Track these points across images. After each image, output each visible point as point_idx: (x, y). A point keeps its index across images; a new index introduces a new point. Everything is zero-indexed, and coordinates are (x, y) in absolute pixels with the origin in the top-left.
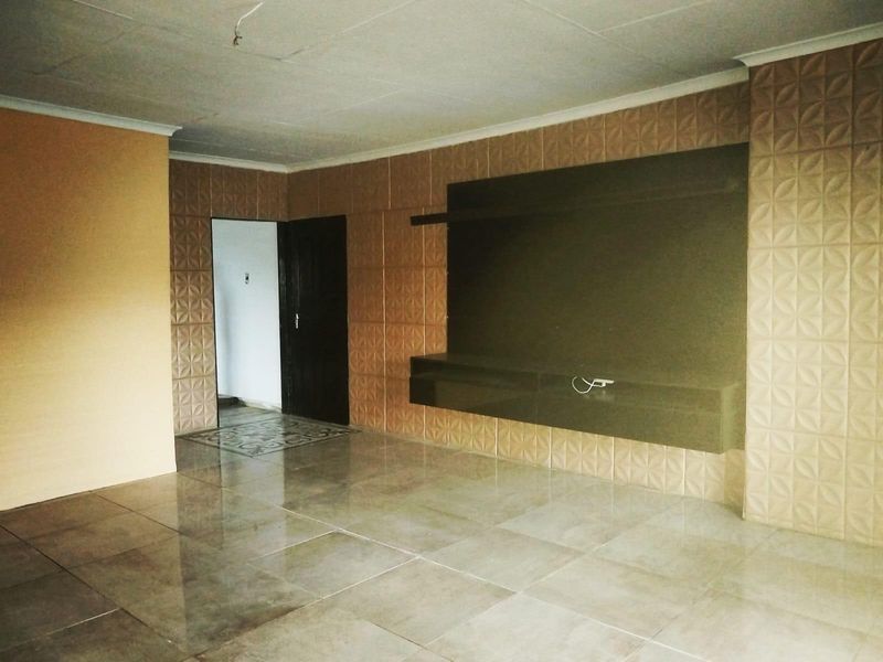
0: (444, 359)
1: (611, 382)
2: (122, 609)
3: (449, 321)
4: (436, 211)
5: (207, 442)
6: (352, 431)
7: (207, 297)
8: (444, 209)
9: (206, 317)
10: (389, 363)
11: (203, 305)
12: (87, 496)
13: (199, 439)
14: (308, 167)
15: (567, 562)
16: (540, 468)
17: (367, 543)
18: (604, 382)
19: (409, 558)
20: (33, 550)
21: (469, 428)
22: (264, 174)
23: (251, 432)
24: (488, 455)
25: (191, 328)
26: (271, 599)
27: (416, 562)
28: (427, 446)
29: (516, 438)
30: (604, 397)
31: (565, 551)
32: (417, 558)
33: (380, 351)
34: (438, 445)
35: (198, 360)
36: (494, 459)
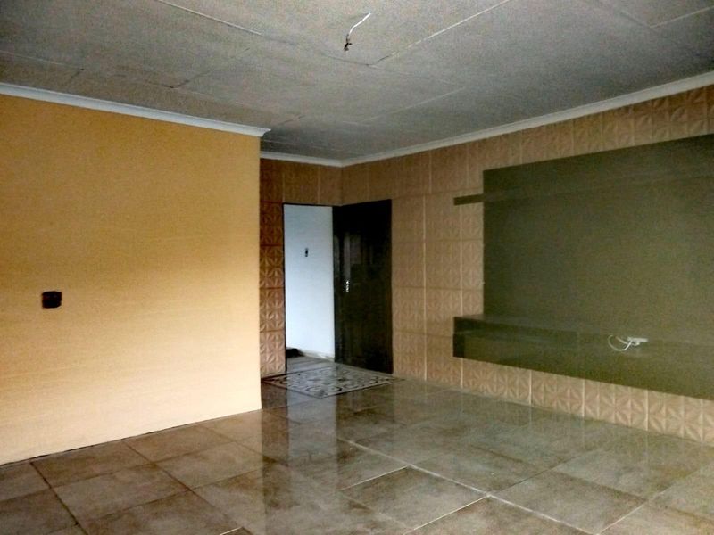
0: (481, 319)
1: (644, 340)
2: (243, 529)
3: (485, 286)
4: (472, 193)
5: (278, 384)
6: (396, 379)
7: (279, 267)
8: (481, 191)
9: (278, 282)
10: (430, 323)
11: (276, 274)
12: (195, 426)
13: (273, 382)
14: (360, 161)
15: (631, 508)
16: (574, 418)
17: (438, 480)
18: (638, 341)
19: (481, 495)
20: (161, 472)
21: (504, 380)
22: (324, 168)
23: (313, 378)
24: (522, 403)
25: (267, 292)
26: (368, 527)
27: (489, 500)
28: (465, 394)
29: (549, 390)
30: (638, 354)
31: (627, 496)
32: (488, 496)
33: (421, 312)
34: (474, 394)
35: (271, 317)
36: (528, 407)
